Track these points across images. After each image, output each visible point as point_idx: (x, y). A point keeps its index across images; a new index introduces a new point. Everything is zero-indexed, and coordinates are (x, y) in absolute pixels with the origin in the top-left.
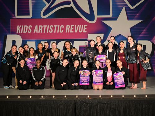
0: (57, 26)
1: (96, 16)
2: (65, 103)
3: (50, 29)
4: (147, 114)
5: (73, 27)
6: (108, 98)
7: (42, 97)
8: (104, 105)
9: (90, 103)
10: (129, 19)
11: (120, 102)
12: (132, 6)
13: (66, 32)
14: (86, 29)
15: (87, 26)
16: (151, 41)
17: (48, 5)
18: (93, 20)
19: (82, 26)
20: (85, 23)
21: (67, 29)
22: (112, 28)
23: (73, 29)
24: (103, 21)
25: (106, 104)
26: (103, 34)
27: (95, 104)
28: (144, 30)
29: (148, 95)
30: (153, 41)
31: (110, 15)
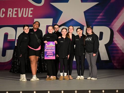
5: (16, 11)
10: (82, 1)
13: (8, 16)
14: (32, 12)
15: (32, 9)
18: (40, 2)
19: (27, 9)
21: (9, 13)
22: (63, 12)
23: (16, 13)
24: (51, 3)
26: (52, 19)
28: (101, 14)
29: (105, 90)
30: (111, 27)
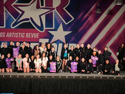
0: (21, 33)
1: (45, 28)
2: (24, 81)
3: (16, 35)
4: (74, 88)
5: (30, 34)
6: (51, 78)
7: (11, 76)
9: (40, 81)
10: (64, 30)
11: (58, 80)
12: (67, 23)
13: (26, 37)
14: (38, 35)
15: (39, 34)
17: (15, 20)
18: (43, 31)
19: (36, 34)
20: (38, 32)
21: (27, 35)
22: (54, 36)
24: (48, 31)
25: (49, 81)
26: (48, 40)
27: (43, 81)
28: (73, 37)
29: (75, 77)
31: (53, 27)
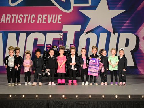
0: (27, 15)
1: (73, 5)
2: (36, 104)
3: (19, 19)
5: (45, 17)
6: (86, 98)
7: (10, 96)
8: (81, 107)
9: (65, 104)
10: (110, 8)
11: (99, 103)
13: (38, 22)
14: (61, 19)
15: (61, 15)
16: (136, 34)
18: (69, 9)
19: (57, 15)
20: (59, 12)
21: (39, 19)
22: (90, 19)
23: (46, 19)
24: (81, 11)
25: (83, 105)
26: (80, 26)
27: (71, 105)
28: (127, 21)
29: (131, 95)
30: (137, 34)
31: (88, 3)
